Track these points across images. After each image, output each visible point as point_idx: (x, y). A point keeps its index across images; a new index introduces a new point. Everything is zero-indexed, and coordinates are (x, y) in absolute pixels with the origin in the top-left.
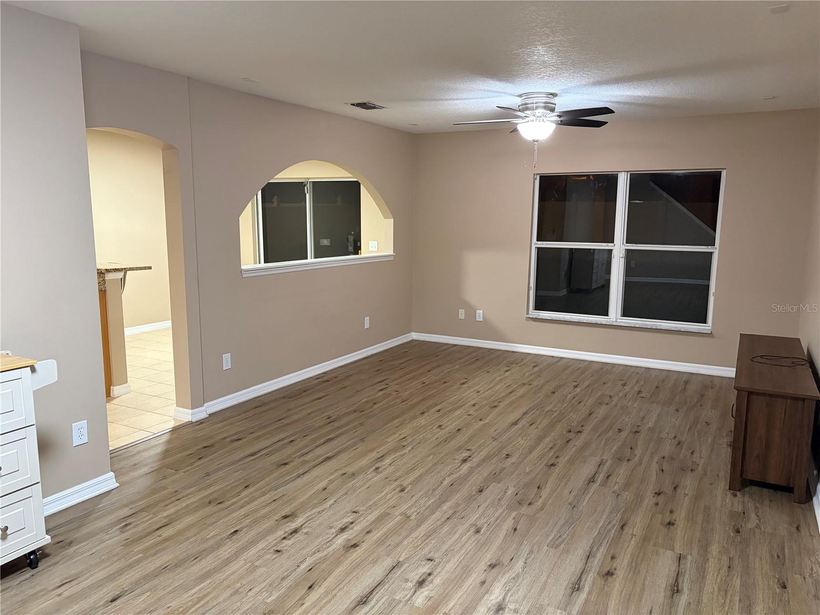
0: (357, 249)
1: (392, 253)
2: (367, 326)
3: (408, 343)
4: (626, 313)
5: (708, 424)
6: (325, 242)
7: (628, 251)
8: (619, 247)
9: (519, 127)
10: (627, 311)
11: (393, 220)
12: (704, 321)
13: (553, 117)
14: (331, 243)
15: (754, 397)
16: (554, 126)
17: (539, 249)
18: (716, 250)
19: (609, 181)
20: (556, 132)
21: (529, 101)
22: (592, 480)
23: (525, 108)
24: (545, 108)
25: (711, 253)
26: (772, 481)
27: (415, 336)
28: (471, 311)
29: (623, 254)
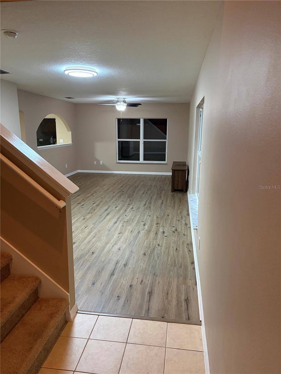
0: (55, 143)
1: (71, 143)
2: (66, 167)
3: (77, 173)
4: (144, 160)
5: (167, 183)
6: (41, 140)
7: (144, 141)
8: (142, 140)
9: (116, 107)
10: (145, 159)
11: (71, 132)
12: (165, 160)
13: (126, 105)
14: (43, 140)
15: (175, 171)
16: (126, 107)
17: (118, 141)
18: (167, 141)
19: (138, 121)
20: (127, 108)
21: (119, 100)
22: (144, 193)
23: (118, 101)
24: (123, 102)
25: (166, 142)
26: (179, 189)
27: (79, 171)
28: (98, 161)
29: (143, 142)
